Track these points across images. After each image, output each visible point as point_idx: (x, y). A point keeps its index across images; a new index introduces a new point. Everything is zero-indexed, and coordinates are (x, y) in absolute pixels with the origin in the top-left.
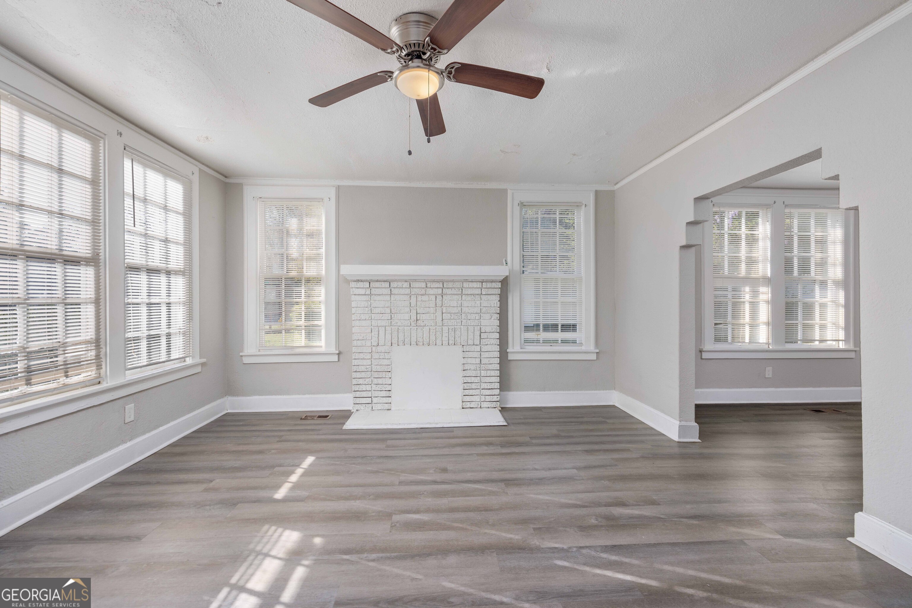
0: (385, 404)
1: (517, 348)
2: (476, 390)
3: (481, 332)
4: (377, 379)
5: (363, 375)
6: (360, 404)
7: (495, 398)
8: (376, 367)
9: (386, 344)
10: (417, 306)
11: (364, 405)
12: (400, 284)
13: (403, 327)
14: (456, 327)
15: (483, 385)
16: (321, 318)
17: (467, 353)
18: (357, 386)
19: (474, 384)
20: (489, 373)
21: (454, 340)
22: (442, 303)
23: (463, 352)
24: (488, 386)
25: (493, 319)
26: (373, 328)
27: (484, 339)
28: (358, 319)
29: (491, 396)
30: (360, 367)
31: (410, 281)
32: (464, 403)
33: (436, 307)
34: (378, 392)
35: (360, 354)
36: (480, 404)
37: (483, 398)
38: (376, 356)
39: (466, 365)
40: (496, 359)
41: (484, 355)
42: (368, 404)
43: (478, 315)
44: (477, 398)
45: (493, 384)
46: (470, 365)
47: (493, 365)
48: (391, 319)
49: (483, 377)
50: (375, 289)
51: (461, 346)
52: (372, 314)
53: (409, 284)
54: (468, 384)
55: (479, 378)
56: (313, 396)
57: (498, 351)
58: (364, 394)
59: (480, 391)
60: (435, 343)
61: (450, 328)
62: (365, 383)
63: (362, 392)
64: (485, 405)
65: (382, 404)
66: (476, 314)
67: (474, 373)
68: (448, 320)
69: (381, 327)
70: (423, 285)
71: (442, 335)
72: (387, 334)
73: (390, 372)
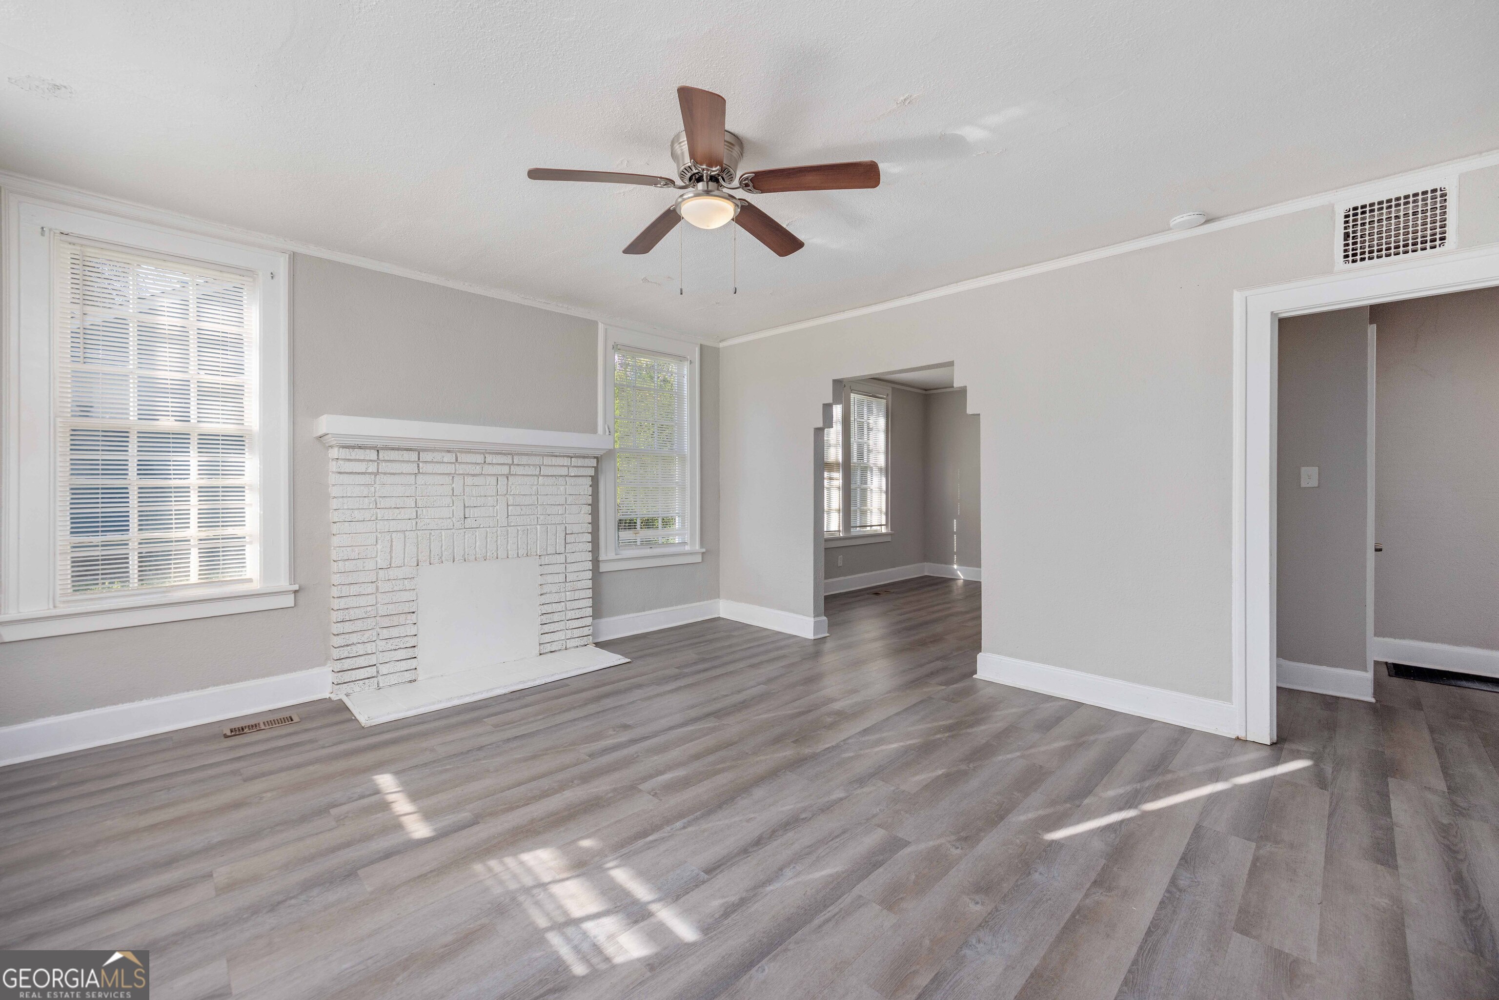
0: (405, 672)
1: (611, 555)
2: (560, 623)
3: (566, 534)
4: (388, 629)
5: (359, 625)
6: (352, 681)
7: (586, 631)
8: (385, 607)
9: (406, 564)
10: (464, 495)
11: (361, 682)
12: (438, 456)
13: (439, 531)
14: (528, 527)
15: (570, 614)
16: (244, 521)
17: (546, 567)
18: (345, 648)
19: (556, 613)
20: (577, 595)
21: (526, 548)
22: (507, 489)
23: (541, 565)
24: (577, 613)
25: (583, 512)
26: (379, 536)
27: (570, 544)
28: (346, 520)
29: (581, 629)
30: (352, 611)
31: (456, 450)
32: (542, 646)
33: (498, 495)
34: (390, 652)
35: (352, 586)
36: (565, 644)
37: (569, 634)
38: (384, 587)
39: (544, 586)
40: (588, 572)
41: (571, 568)
42: (368, 678)
43: (561, 507)
44: (561, 635)
45: (583, 609)
46: (550, 585)
47: (583, 582)
48: (417, 517)
49: (569, 602)
50: (387, 464)
51: (538, 557)
52: (378, 510)
53: (454, 456)
54: (547, 615)
55: (563, 604)
56: (228, 687)
57: (590, 561)
58: (361, 662)
59: (566, 623)
60: (496, 555)
61: (519, 529)
62: (365, 639)
63: (354, 659)
64: (571, 643)
65: (398, 674)
66: (559, 506)
67: (555, 598)
68: (517, 517)
69: (395, 533)
70: (479, 459)
71: (508, 541)
72: (408, 545)
73: (414, 612)
